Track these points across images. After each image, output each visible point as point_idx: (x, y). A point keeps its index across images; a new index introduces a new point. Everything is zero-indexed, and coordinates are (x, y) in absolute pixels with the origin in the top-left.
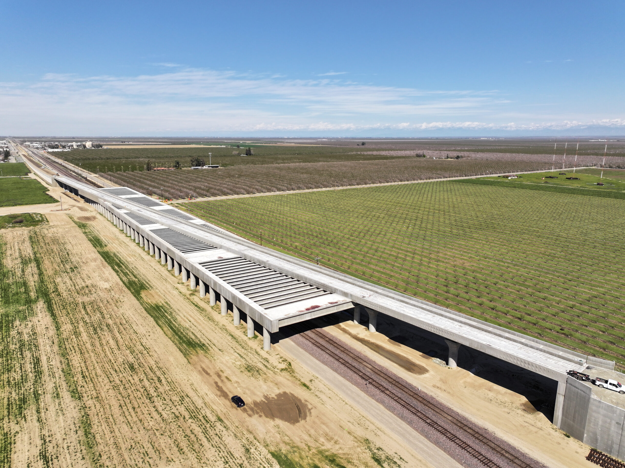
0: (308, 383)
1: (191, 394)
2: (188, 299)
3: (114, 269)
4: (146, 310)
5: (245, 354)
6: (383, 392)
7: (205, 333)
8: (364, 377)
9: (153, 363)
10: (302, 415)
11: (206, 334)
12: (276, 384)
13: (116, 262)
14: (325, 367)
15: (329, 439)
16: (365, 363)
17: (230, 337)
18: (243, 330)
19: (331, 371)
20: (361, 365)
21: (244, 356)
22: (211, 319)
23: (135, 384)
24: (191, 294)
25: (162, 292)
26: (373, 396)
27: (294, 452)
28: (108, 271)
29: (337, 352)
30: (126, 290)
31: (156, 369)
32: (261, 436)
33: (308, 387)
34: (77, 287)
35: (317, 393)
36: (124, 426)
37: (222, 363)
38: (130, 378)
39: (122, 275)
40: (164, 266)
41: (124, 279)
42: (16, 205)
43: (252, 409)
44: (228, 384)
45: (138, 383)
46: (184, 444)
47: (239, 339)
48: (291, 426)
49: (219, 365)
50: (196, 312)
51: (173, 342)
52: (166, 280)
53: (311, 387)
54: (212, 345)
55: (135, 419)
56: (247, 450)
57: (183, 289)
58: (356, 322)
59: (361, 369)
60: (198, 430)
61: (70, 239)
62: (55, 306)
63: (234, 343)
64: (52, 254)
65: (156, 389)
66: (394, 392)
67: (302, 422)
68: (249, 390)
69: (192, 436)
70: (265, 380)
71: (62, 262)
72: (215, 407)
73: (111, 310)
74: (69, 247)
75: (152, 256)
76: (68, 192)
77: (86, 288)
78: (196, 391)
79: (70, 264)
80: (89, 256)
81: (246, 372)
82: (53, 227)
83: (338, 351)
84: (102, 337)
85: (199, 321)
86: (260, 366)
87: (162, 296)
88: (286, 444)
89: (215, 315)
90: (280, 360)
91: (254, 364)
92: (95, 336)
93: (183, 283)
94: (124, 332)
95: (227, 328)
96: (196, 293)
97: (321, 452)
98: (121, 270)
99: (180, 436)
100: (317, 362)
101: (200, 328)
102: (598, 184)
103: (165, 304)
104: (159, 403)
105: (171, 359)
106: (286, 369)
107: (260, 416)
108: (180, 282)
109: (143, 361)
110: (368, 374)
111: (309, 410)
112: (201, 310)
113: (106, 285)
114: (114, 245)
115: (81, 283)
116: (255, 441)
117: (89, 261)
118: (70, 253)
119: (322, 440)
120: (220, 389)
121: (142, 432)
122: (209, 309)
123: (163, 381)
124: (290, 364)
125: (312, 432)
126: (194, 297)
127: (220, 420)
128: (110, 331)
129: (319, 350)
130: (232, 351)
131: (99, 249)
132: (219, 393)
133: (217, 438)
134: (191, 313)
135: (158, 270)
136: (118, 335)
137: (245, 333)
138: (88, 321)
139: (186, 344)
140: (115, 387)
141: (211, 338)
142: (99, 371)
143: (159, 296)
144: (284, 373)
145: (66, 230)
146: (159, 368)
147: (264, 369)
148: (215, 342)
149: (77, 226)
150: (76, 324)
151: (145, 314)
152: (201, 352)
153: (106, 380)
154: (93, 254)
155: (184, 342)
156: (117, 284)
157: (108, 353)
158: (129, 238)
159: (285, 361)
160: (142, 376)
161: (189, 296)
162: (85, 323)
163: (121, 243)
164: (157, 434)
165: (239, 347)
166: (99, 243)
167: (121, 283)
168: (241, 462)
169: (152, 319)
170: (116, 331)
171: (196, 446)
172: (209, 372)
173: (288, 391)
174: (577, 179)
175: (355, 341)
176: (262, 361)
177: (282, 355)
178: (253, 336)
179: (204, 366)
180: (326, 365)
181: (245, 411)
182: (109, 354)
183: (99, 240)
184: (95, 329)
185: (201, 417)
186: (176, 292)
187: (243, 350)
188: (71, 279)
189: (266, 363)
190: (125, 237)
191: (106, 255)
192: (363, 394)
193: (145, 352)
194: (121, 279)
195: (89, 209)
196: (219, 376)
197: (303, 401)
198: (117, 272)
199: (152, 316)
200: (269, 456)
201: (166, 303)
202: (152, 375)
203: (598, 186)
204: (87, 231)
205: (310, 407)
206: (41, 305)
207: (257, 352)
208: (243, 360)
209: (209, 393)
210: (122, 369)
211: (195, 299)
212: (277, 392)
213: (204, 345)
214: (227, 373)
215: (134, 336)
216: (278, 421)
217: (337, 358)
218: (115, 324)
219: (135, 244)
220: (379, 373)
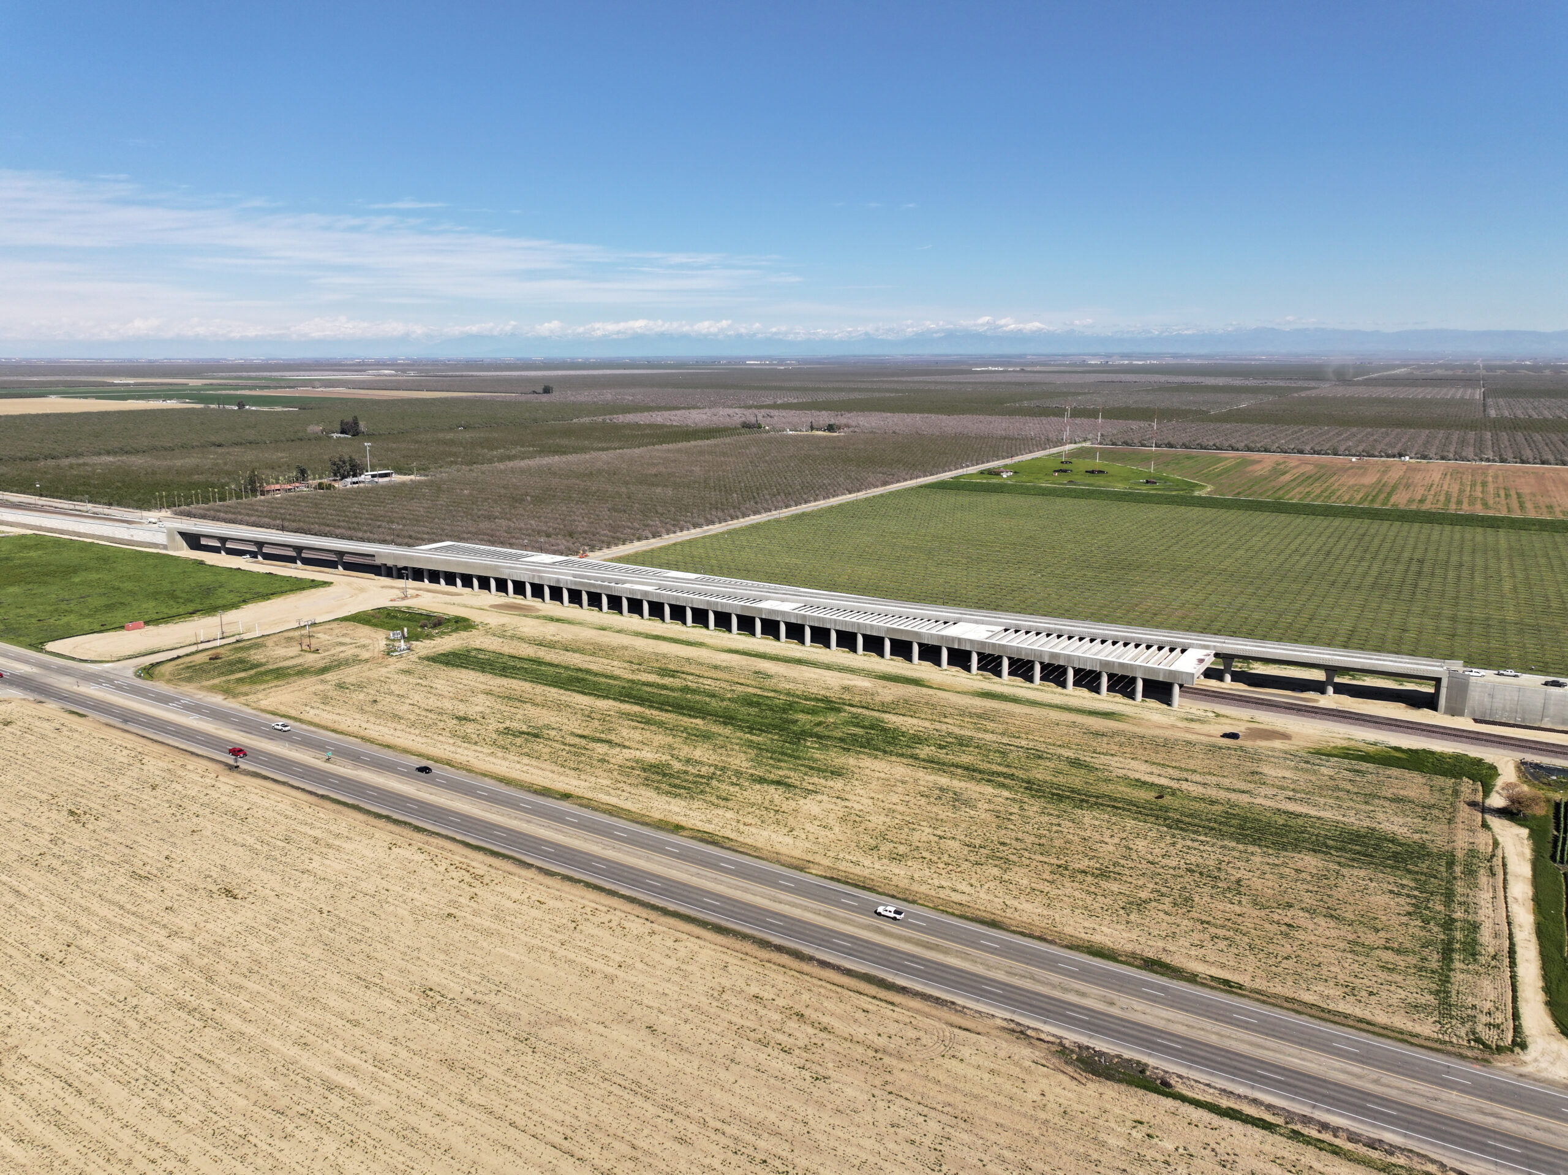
43: (1247, 739)
102: (1147, 482)
174: (1102, 472)
181: (1244, 740)
203: (1149, 486)
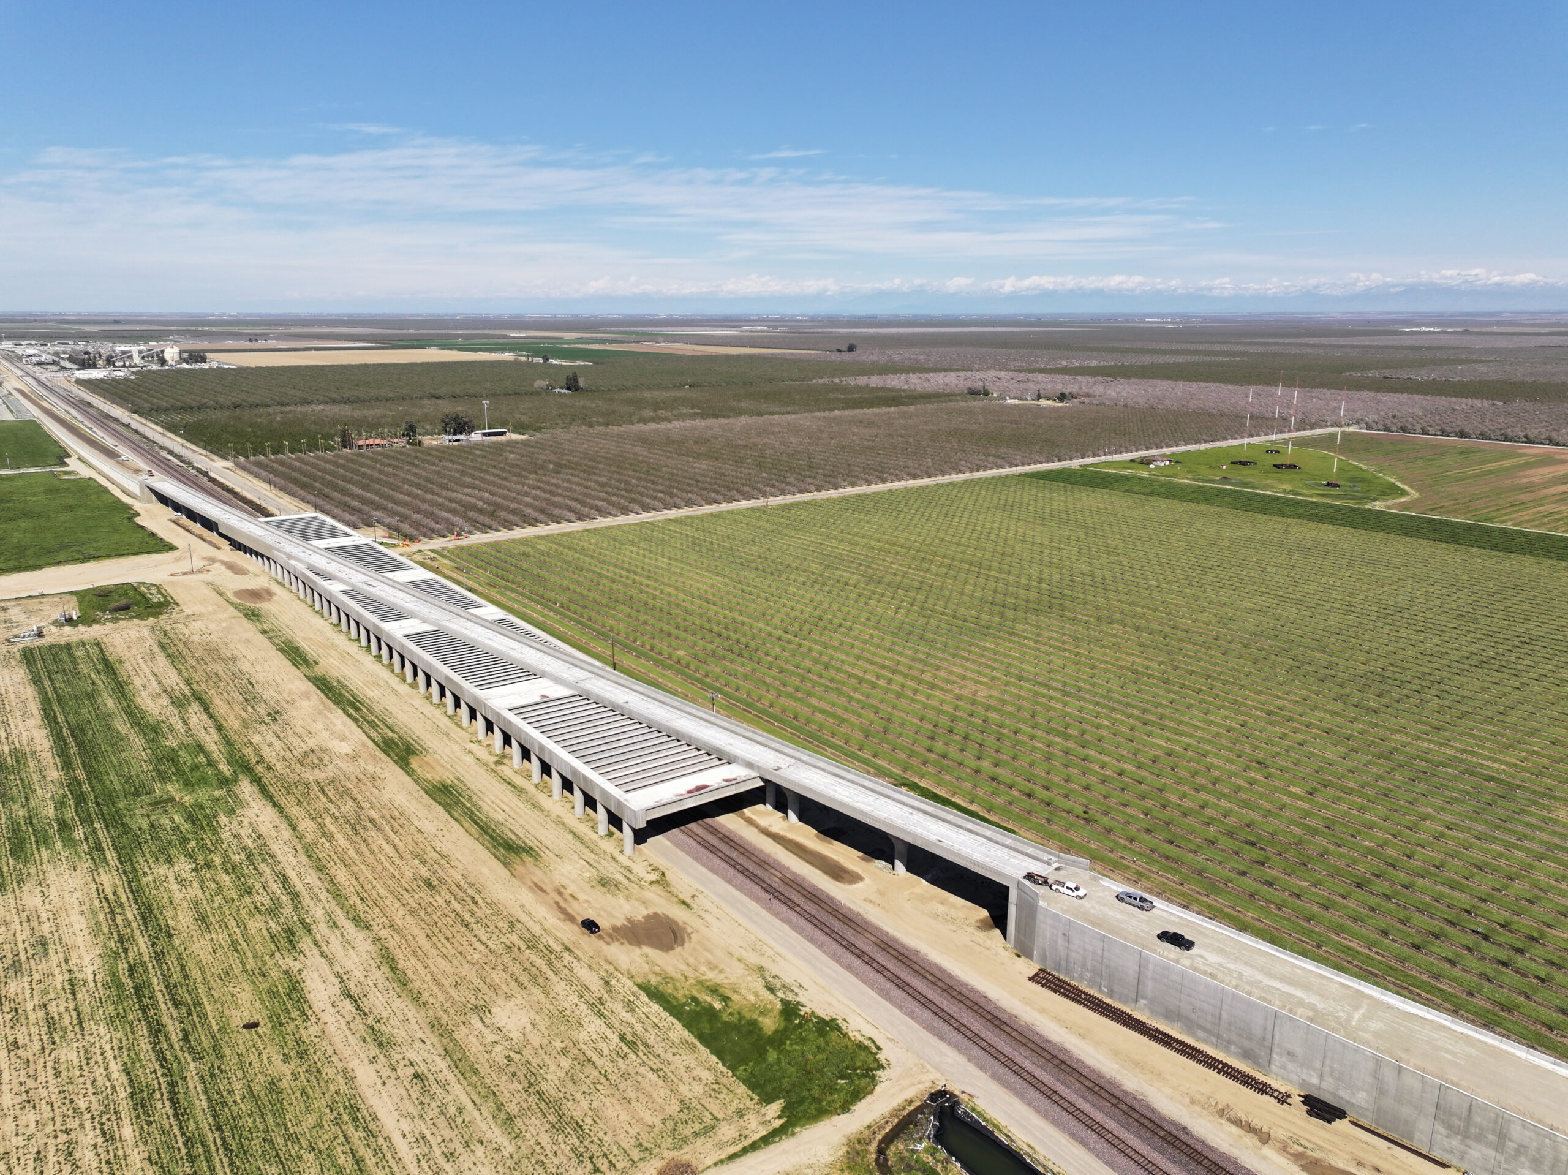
0: (688, 900)
1: (524, 918)
2: (493, 770)
3: (349, 716)
4: (426, 792)
5: (595, 861)
6: (791, 908)
7: (530, 830)
8: (769, 889)
9: (460, 877)
10: (679, 940)
11: (533, 832)
12: (643, 902)
13: (349, 700)
14: (714, 877)
15: (712, 967)
16: (772, 871)
17: (571, 835)
18: (591, 824)
19: (723, 883)
20: (767, 874)
21: (595, 864)
22: (536, 806)
23: (440, 907)
24: (498, 763)
25: (447, 759)
26: (776, 914)
27: (667, 983)
28: (339, 719)
29: (734, 855)
30: (383, 756)
31: (466, 886)
32: (624, 967)
33: (688, 906)
34: (294, 752)
35: (701, 913)
36: (440, 960)
37: (562, 875)
38: (431, 900)
39: (366, 726)
40: (438, 706)
41: (373, 734)
42: (85, 559)
43: (610, 936)
44: (575, 904)
45: (444, 905)
46: (524, 978)
47: (586, 838)
48: (664, 954)
49: (558, 879)
50: (510, 795)
51: (483, 845)
52: (448, 735)
53: (692, 905)
54: (544, 849)
55: (453, 951)
56: (607, 983)
57: (482, 754)
58: (769, 807)
59: (767, 879)
60: (539, 962)
61: (239, 646)
62: (271, 789)
63: (578, 844)
64: (222, 684)
65: (473, 914)
66: (807, 908)
67: (678, 949)
68: (605, 911)
69: (534, 969)
70: (627, 898)
71: (246, 700)
72: (558, 934)
73: (368, 794)
74: (246, 667)
75: (411, 685)
76: (184, 519)
77: (311, 755)
78: (529, 914)
79: (264, 705)
80: (292, 687)
81: (600, 887)
82: (194, 618)
83: (736, 853)
84: (370, 840)
85: (518, 810)
86: (619, 877)
87: (448, 766)
88: (657, 974)
89: (542, 798)
90: (649, 869)
91: (610, 875)
92: (357, 839)
93: (479, 741)
94: (401, 831)
95: (566, 820)
96: (506, 761)
97: (700, 983)
98: (362, 717)
99: (516, 969)
100: (704, 870)
101: (521, 821)
103: (457, 782)
104: (481, 932)
105: (486, 871)
106: (657, 882)
107: (622, 944)
108: (474, 739)
109: (443, 875)
110: (774, 885)
111: (689, 935)
112: (519, 791)
113: (345, 748)
114: (331, 660)
115: (301, 748)
116: (616, 973)
117: (296, 697)
118: (253, 680)
119: (703, 969)
120: (563, 911)
121: (466, 966)
122: (532, 789)
123: (480, 902)
124: (663, 874)
125: (691, 960)
126: (503, 767)
127: (568, 949)
128: (379, 830)
129: (707, 852)
130: (576, 857)
131: (304, 669)
132: (562, 916)
133: (566, 971)
134: (502, 797)
135: (429, 715)
136: (393, 836)
137: (594, 828)
138: (337, 814)
139: (504, 847)
140: (412, 912)
141: (542, 838)
142: (382, 891)
143: (443, 766)
144: (654, 887)
145: (224, 624)
146: (471, 885)
147: (626, 882)
148: (548, 843)
149: (240, 615)
150: (320, 820)
151: (427, 799)
152: (528, 860)
153: (397, 904)
154: (298, 683)
155: (500, 844)
156: (364, 745)
157: (386, 864)
158: (356, 644)
159: (656, 869)
160: (448, 897)
161: (493, 766)
162: (332, 815)
163: (344, 656)
164: (487, 968)
165: (586, 851)
166: (300, 657)
167: (370, 743)
168: (599, 995)
169: (441, 808)
170: (387, 829)
171: (541, 980)
172: (544, 888)
173: (659, 911)
175: (764, 837)
176: (622, 870)
177: (651, 862)
178: (606, 832)
179: (536, 880)
180: (716, 874)
181: (601, 937)
182: (388, 866)
183: (297, 648)
184: (354, 828)
185: (541, 947)
186: (469, 759)
187: (592, 855)
188: (279, 737)
189: (628, 874)
190: (348, 642)
191: (324, 685)
192: (764, 913)
193: (443, 862)
194: (367, 735)
195: (250, 568)
196: (560, 894)
197: (681, 924)
198: (355, 720)
199: (440, 804)
200: (635, 988)
201: (458, 779)
202: (462, 894)
204: (265, 627)
205: (689, 930)
206: (245, 788)
207: (613, 858)
208: (593, 870)
209: (548, 917)
210: (415, 888)
211: (506, 771)
212: (645, 912)
213: (531, 848)
214: (572, 888)
215: (419, 837)
216: (646, 949)
217: (733, 863)
218: (383, 817)
219: (370, 658)
220: (791, 883)
